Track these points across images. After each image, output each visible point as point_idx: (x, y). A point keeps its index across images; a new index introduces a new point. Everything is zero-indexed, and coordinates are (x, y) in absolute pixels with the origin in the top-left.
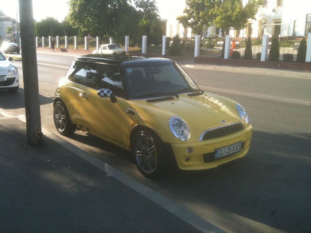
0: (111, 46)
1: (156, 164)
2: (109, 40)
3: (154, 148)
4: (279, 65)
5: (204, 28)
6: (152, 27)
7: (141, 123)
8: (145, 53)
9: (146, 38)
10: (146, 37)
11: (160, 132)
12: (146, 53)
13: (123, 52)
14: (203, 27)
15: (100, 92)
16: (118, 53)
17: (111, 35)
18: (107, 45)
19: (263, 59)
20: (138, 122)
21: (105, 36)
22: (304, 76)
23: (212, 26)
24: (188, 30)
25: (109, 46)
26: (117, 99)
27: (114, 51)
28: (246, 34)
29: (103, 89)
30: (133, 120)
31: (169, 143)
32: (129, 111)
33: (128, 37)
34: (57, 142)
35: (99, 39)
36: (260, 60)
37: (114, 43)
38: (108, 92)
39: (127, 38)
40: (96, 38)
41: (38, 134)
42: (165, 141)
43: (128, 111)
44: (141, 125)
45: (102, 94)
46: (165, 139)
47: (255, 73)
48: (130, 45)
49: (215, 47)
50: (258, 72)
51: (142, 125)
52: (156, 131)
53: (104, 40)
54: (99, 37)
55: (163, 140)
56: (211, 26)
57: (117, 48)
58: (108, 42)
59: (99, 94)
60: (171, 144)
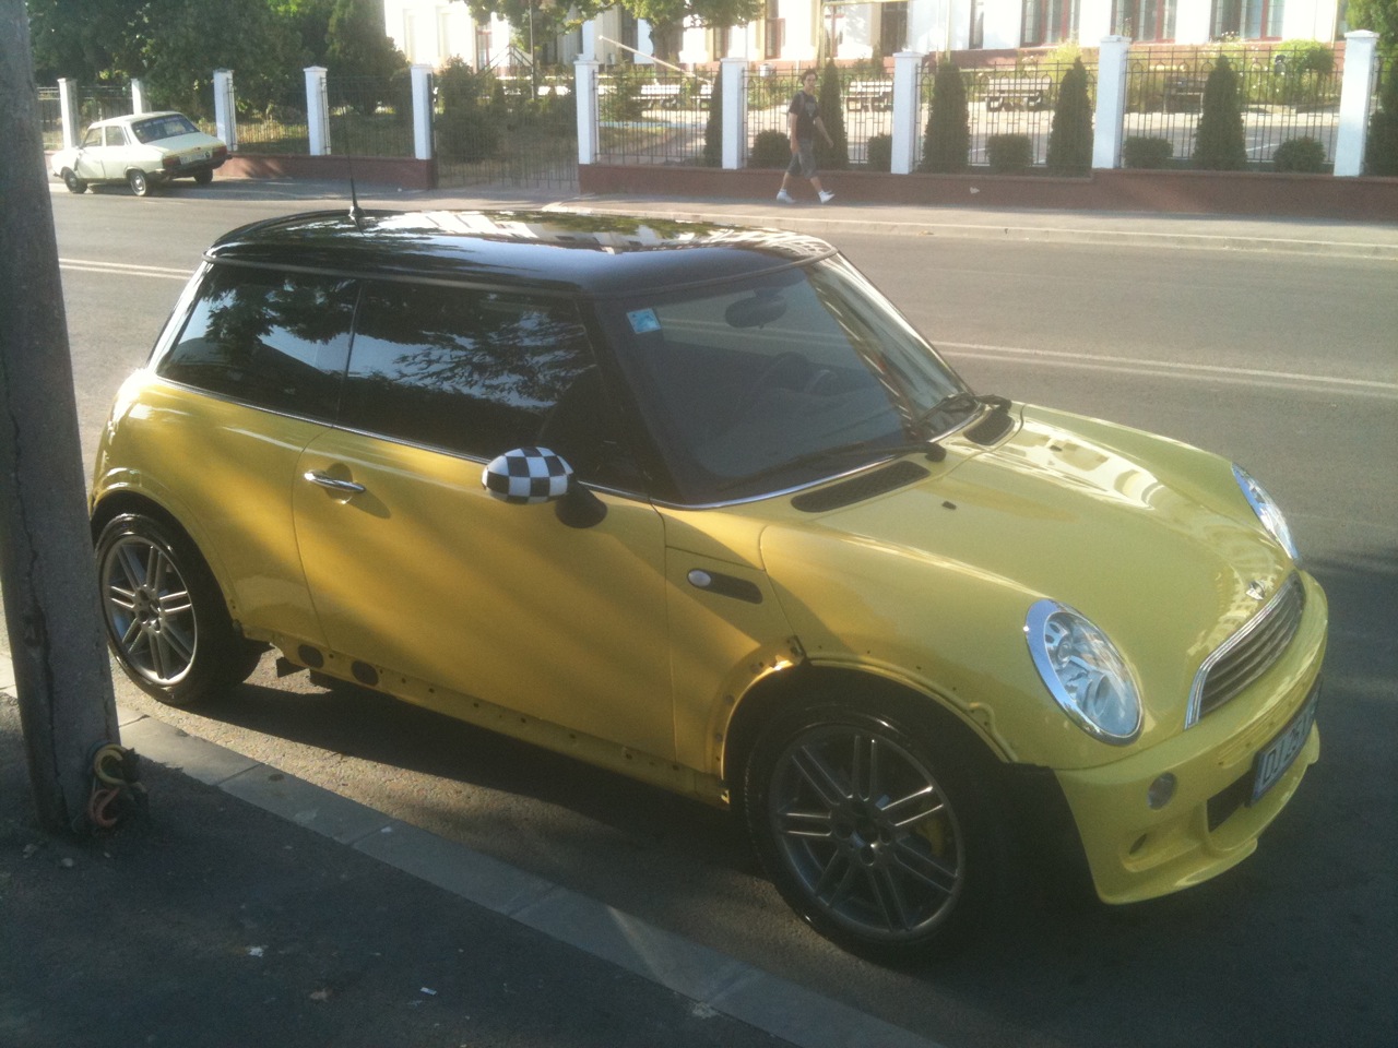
0: (147, 125)
1: (953, 891)
2: (129, 93)
3: (931, 799)
4: (974, 190)
5: (572, 21)
6: (333, 21)
7: (822, 654)
8: (323, 154)
9: (324, 81)
10: (324, 75)
11: (974, 705)
12: (329, 152)
13: (215, 154)
14: (565, 16)
15: (505, 472)
16: (190, 159)
17: (137, 72)
18: (123, 122)
19: (901, 163)
20: (794, 647)
21: (103, 75)
22: (1107, 237)
23: (607, 12)
24: (490, 33)
25: (136, 126)
26: (603, 506)
27: (165, 150)
28: (758, 46)
29: (517, 453)
30: (754, 637)
31: (1046, 769)
32: (715, 577)
33: (229, 75)
34: (208, 781)
35: (71, 90)
36: (889, 169)
37: (156, 108)
38: (554, 467)
39: (222, 80)
40: (57, 85)
41: (110, 764)
42: (1015, 758)
43: (707, 579)
44: (824, 663)
45: (520, 485)
46: (1011, 747)
47: (885, 233)
48: (243, 118)
49: (645, 114)
50: (896, 226)
51: (838, 664)
52: (947, 699)
53: (102, 99)
54: (74, 82)
55: (1004, 752)
56: (602, 10)
57: (181, 133)
58: (125, 107)
59: (497, 482)
60: (1056, 773)
